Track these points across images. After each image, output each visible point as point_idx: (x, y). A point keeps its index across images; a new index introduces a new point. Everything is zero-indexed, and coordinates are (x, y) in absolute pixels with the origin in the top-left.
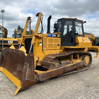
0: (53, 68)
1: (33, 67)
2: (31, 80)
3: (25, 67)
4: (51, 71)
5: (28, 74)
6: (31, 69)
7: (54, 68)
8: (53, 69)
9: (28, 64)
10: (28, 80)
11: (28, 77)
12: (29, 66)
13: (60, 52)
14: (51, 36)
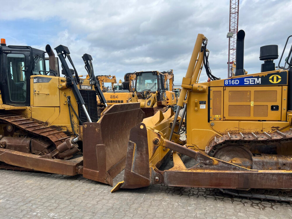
0: (204, 166)
1: (145, 152)
2: (141, 176)
3: (130, 149)
4: (199, 171)
5: (135, 163)
6: (141, 154)
7: (207, 166)
8: (206, 169)
9: (135, 144)
10: (137, 174)
11: (136, 168)
12: (138, 149)
13: (276, 129)
14: (242, 83)
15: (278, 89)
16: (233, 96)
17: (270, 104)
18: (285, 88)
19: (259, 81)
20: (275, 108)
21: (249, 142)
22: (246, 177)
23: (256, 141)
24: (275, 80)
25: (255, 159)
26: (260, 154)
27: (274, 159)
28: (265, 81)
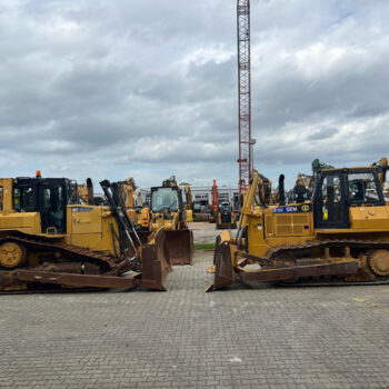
0: (268, 267)
1: (229, 261)
2: (227, 277)
6: (226, 263)
7: (270, 267)
12: (223, 259)
13: (308, 241)
14: (285, 211)
15: (308, 214)
16: (280, 220)
17: (303, 225)
18: (312, 214)
19: (295, 209)
20: (306, 227)
21: (293, 250)
22: (294, 272)
23: (297, 249)
24: (305, 208)
25: (298, 261)
26: (300, 257)
27: (308, 260)
28: (299, 210)
